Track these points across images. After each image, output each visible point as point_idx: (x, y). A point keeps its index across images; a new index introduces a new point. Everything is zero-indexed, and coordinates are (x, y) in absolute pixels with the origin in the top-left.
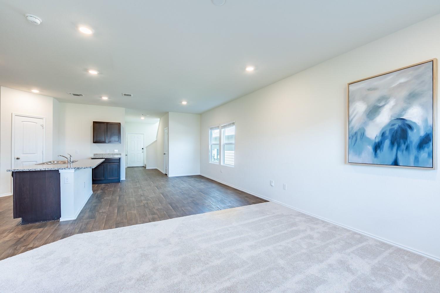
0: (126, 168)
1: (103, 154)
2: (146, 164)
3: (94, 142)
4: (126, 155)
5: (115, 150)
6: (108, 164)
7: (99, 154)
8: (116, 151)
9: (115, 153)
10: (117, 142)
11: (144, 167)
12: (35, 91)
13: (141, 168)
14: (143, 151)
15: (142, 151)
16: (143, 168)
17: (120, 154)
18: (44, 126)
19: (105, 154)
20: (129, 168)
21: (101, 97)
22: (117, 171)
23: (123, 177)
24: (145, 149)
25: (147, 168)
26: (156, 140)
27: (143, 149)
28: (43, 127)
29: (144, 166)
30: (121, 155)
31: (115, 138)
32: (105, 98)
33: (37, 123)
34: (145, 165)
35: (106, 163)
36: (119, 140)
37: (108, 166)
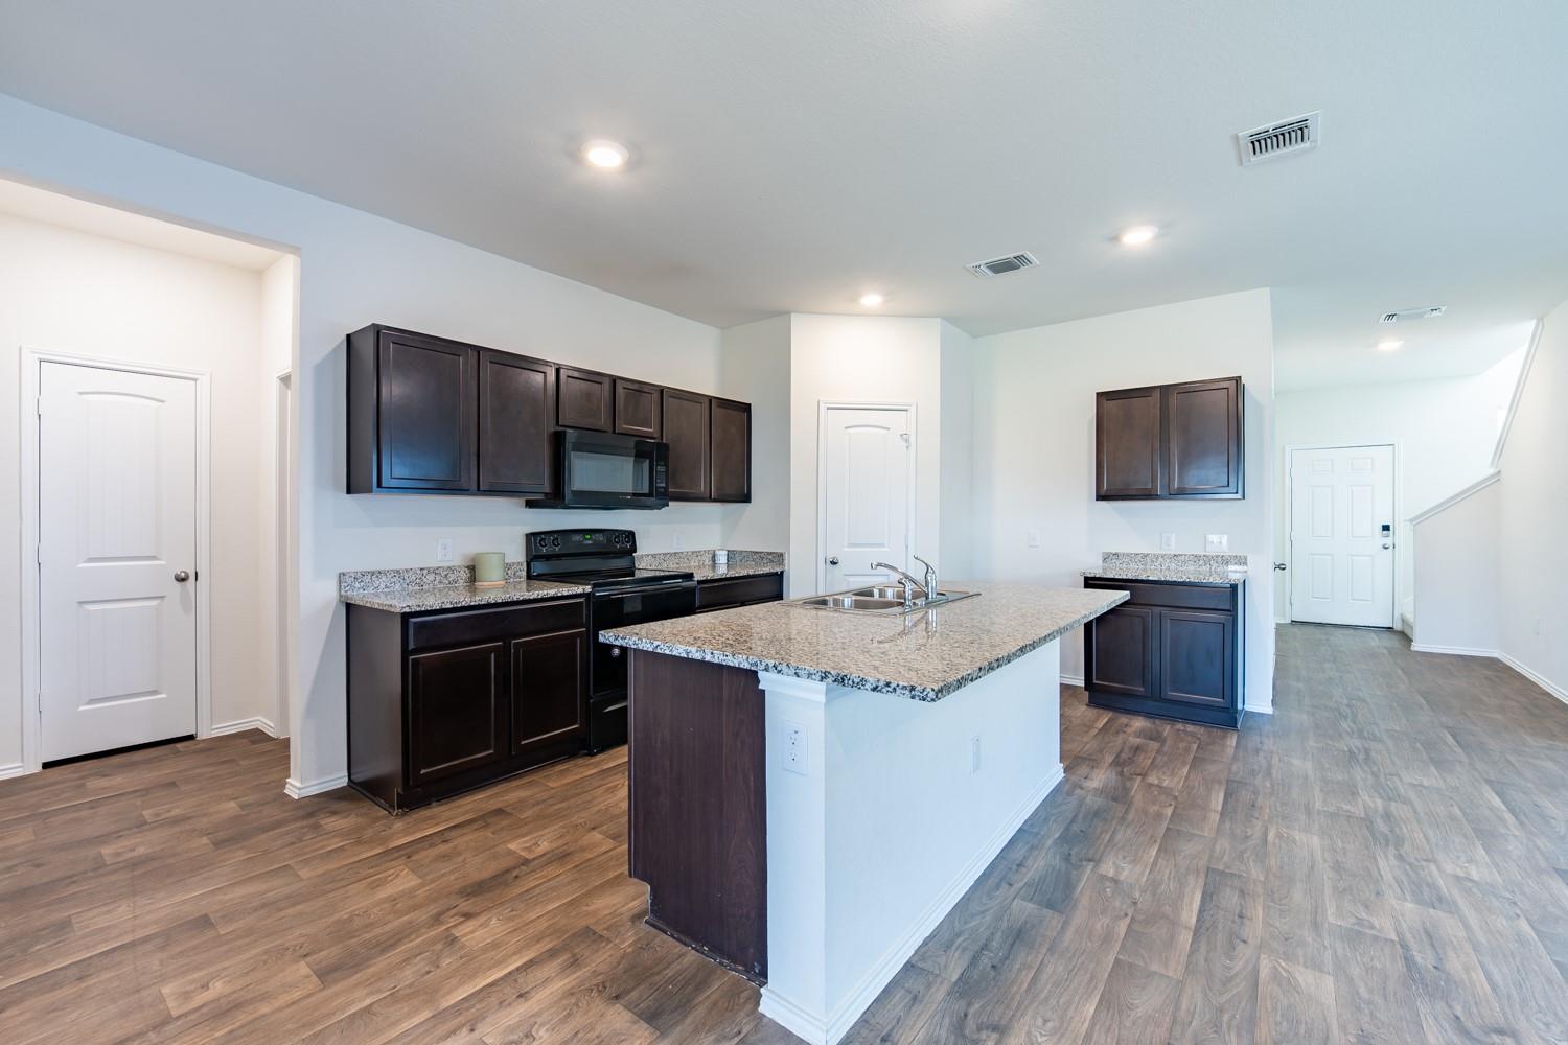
0: (1279, 627)
1: (1146, 555)
2: (1410, 617)
3: (1100, 497)
4: (1281, 567)
5: (1214, 538)
6: (1165, 611)
7: (1128, 555)
8: (1219, 543)
9: (1211, 551)
10: (1226, 490)
11: (1402, 636)
12: (872, 300)
13: (1374, 641)
14: (1388, 541)
15: (1380, 539)
16: (1392, 642)
17: (1242, 561)
18: (912, 440)
19: (1157, 557)
20: (1296, 630)
21: (1115, 239)
22: (1218, 662)
23: (1257, 694)
24: (1402, 532)
25: (1416, 646)
26: (1492, 471)
27: (1386, 528)
28: (907, 441)
29: (1398, 626)
30: (1245, 563)
31: (1210, 472)
32: (1138, 237)
33: (888, 429)
34: (1403, 621)
35: (1157, 610)
36: (1233, 480)
37: (1167, 625)
